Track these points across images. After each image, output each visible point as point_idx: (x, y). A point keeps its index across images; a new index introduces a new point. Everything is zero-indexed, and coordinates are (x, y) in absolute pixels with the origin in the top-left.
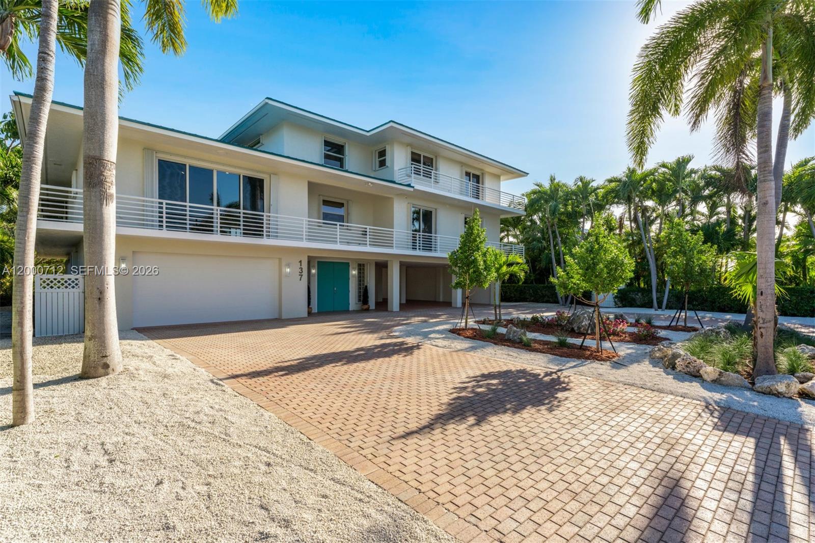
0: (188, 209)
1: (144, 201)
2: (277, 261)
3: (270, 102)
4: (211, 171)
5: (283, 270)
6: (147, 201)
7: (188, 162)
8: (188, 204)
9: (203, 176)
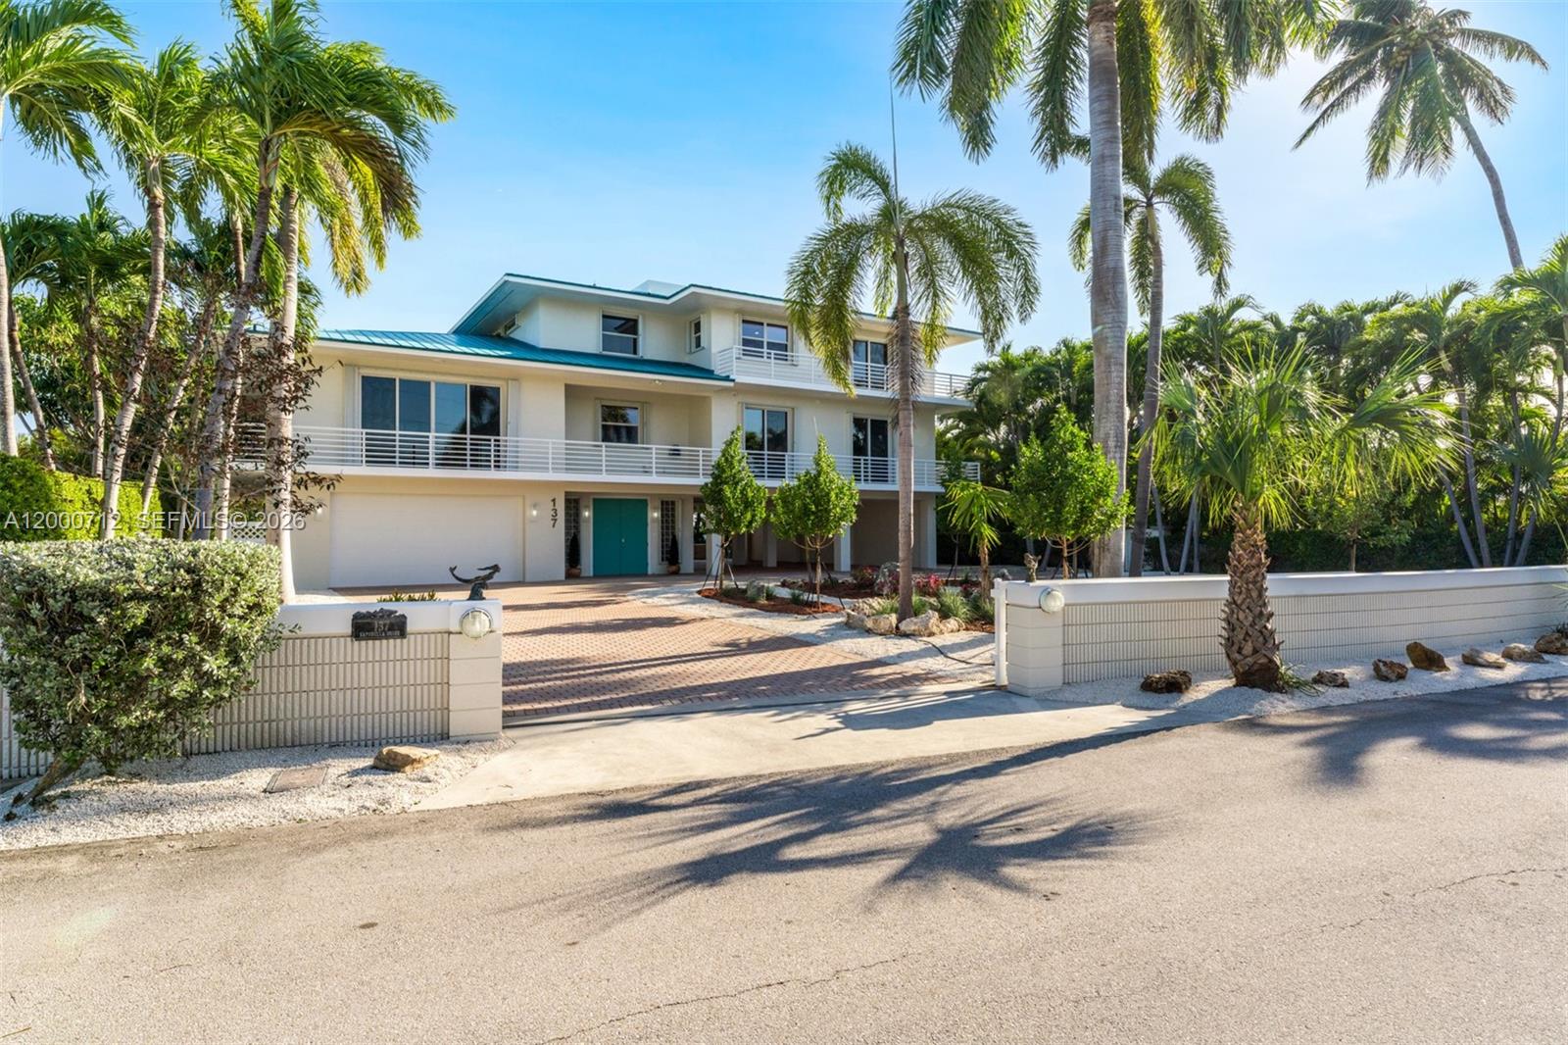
0: (397, 438)
1: (343, 432)
2: (520, 500)
3: (511, 279)
4: (428, 384)
5: (528, 513)
6: (347, 432)
7: (397, 375)
8: (397, 432)
9: (417, 391)
